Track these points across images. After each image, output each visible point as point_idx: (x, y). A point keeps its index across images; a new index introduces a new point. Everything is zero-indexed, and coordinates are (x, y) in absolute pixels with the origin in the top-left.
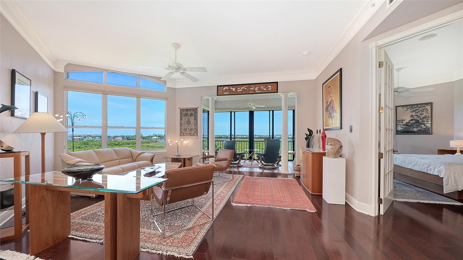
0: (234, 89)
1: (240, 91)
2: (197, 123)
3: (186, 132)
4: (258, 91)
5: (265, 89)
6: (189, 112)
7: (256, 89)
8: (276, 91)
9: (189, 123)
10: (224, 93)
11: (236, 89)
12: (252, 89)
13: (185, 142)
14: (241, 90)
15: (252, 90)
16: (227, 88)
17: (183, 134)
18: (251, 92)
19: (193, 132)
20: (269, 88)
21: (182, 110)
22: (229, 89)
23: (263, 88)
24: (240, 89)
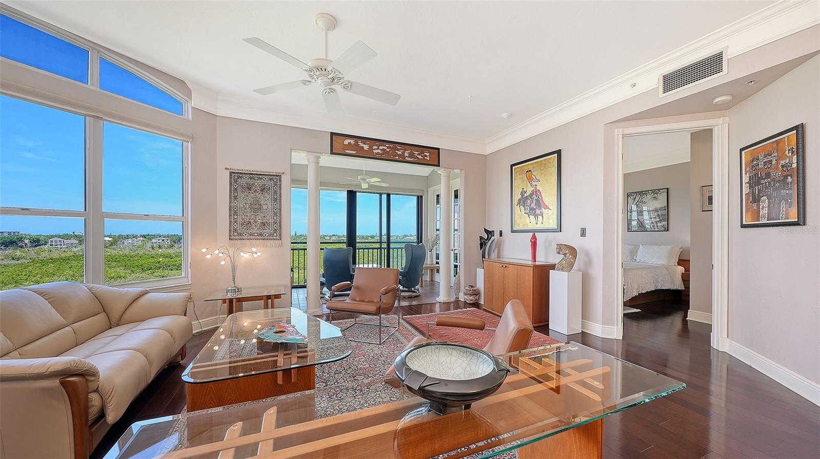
0: (366, 147)
1: (378, 154)
2: (280, 209)
3: (250, 231)
4: (409, 159)
5: (420, 157)
6: (258, 183)
7: (406, 154)
8: (437, 164)
9: (256, 207)
10: (347, 151)
11: (371, 147)
12: (399, 153)
13: (245, 256)
14: (379, 151)
15: (399, 155)
16: (352, 142)
17: (241, 234)
18: (397, 158)
19: (267, 231)
20: (426, 156)
21: (235, 176)
22: (356, 144)
23: (418, 154)
24: (378, 149)
